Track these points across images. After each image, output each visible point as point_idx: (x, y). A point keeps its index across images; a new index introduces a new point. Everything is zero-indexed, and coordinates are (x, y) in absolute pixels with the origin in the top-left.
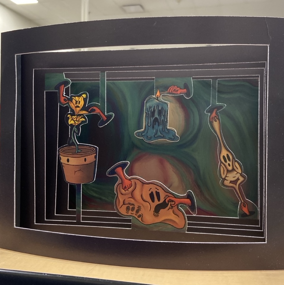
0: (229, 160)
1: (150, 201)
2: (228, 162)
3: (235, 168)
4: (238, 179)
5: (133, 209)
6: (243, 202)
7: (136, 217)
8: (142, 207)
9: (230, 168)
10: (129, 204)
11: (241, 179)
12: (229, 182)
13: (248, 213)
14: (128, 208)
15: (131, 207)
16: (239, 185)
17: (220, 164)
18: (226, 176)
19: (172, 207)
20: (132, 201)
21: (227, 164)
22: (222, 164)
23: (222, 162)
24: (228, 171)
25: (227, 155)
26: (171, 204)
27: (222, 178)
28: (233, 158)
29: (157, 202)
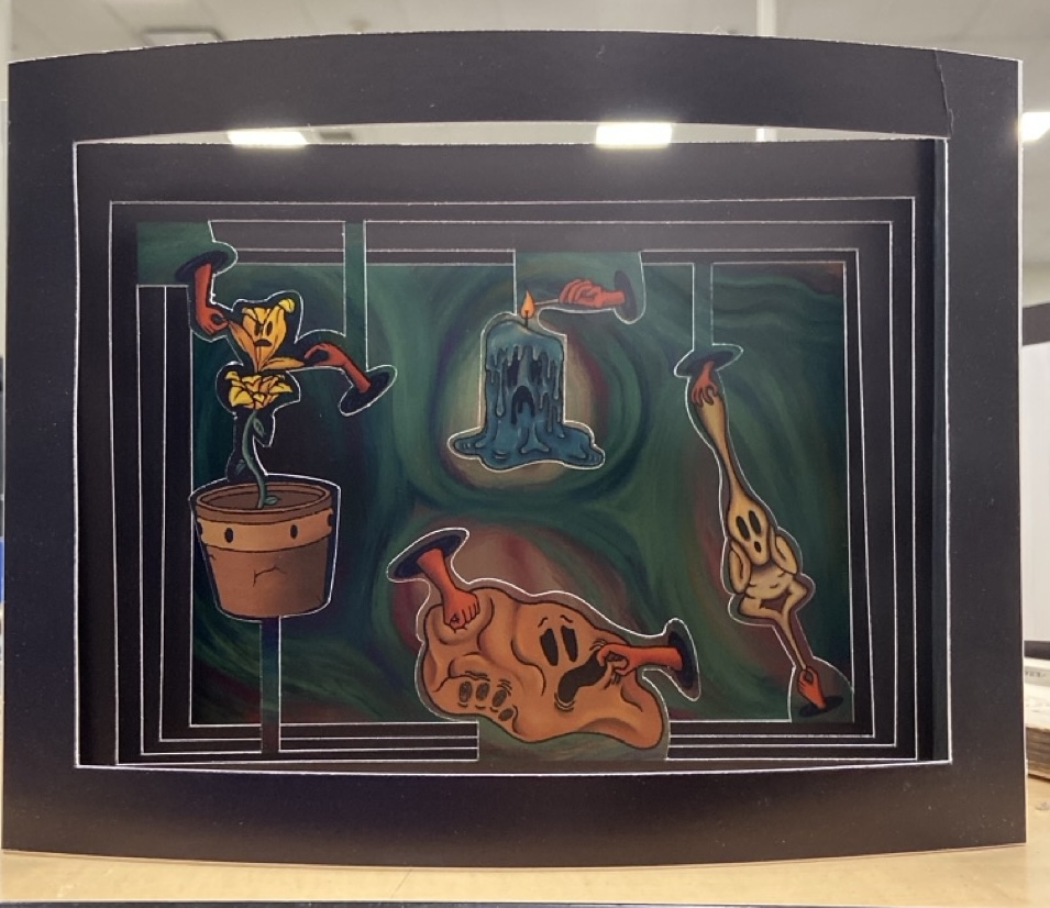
0: (758, 531)
1: (544, 661)
2: (754, 537)
3: (776, 556)
4: (787, 593)
5: (482, 692)
6: (804, 667)
7: (495, 718)
8: (514, 684)
9: (761, 558)
10: (471, 674)
11: (797, 592)
12: (758, 602)
13: (820, 704)
14: (465, 691)
15: (475, 684)
16: (790, 612)
17: (729, 544)
18: (748, 585)
19: (618, 678)
20: (480, 664)
21: (749, 545)
22: (734, 546)
23: (732, 539)
24: (755, 568)
25: (751, 514)
26: (614, 669)
27: (735, 591)
28: (770, 523)
29: (566, 664)
